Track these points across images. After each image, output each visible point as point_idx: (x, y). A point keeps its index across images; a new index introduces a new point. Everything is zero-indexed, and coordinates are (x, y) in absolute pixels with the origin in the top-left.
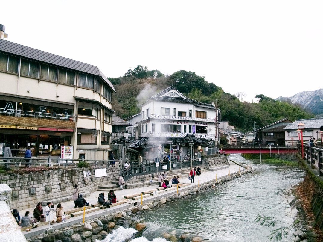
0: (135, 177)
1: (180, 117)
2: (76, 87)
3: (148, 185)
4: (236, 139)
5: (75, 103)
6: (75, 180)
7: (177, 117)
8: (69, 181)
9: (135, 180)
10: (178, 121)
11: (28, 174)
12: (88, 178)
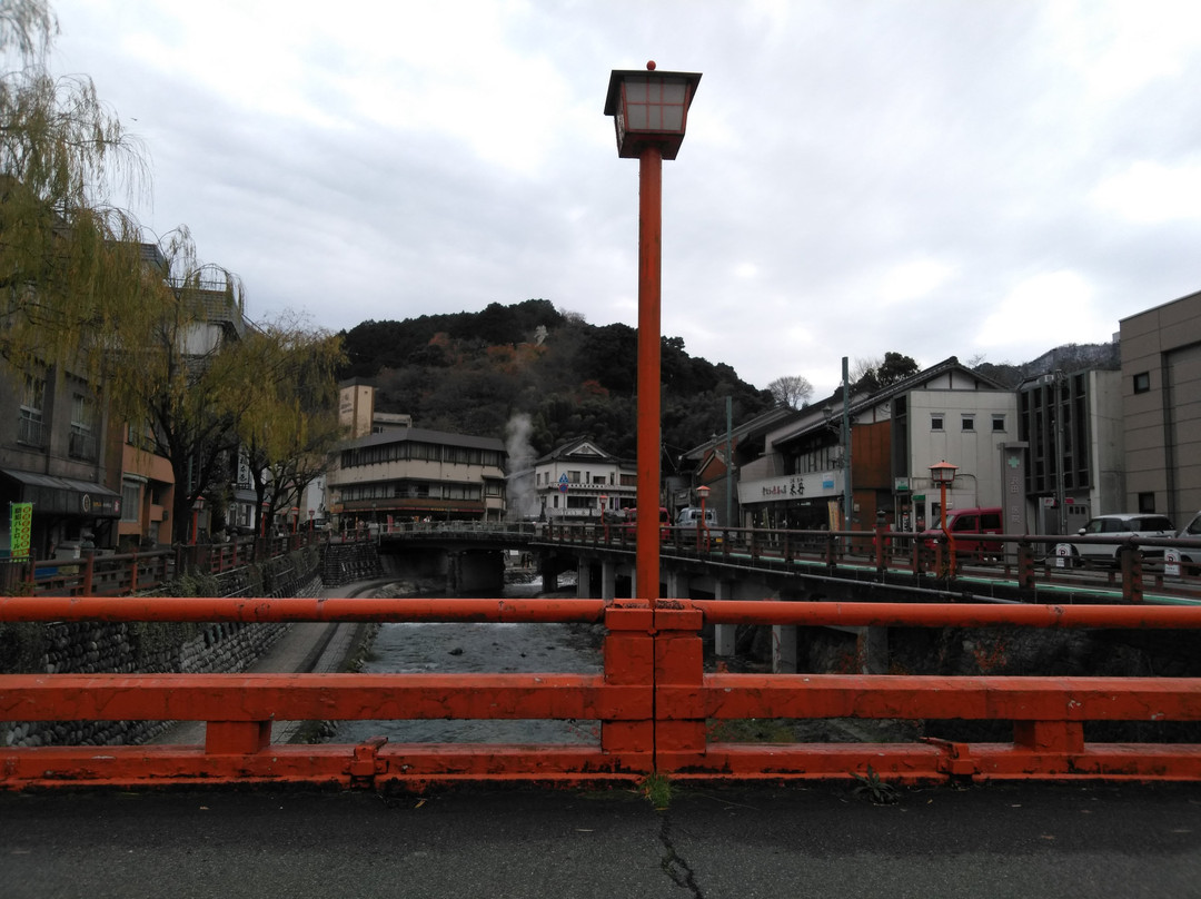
1: (595, 485)
2: (484, 465)
5: (482, 482)
7: (591, 485)
10: (592, 491)
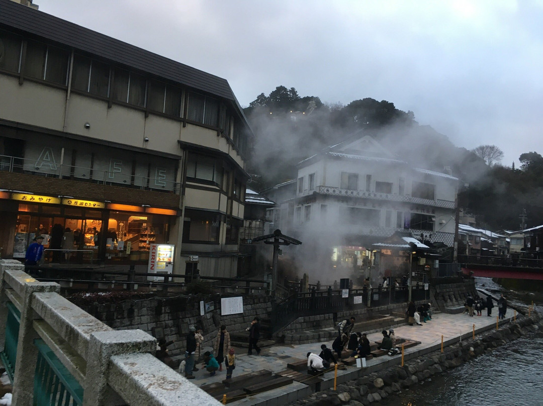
0: (301, 319)
1: (378, 194)
2: (183, 122)
3: (328, 338)
4: (480, 244)
5: (180, 155)
6: (183, 321)
7: (373, 194)
8: (170, 322)
9: (302, 325)
10: (374, 202)
11: (90, 307)
12: (209, 316)
